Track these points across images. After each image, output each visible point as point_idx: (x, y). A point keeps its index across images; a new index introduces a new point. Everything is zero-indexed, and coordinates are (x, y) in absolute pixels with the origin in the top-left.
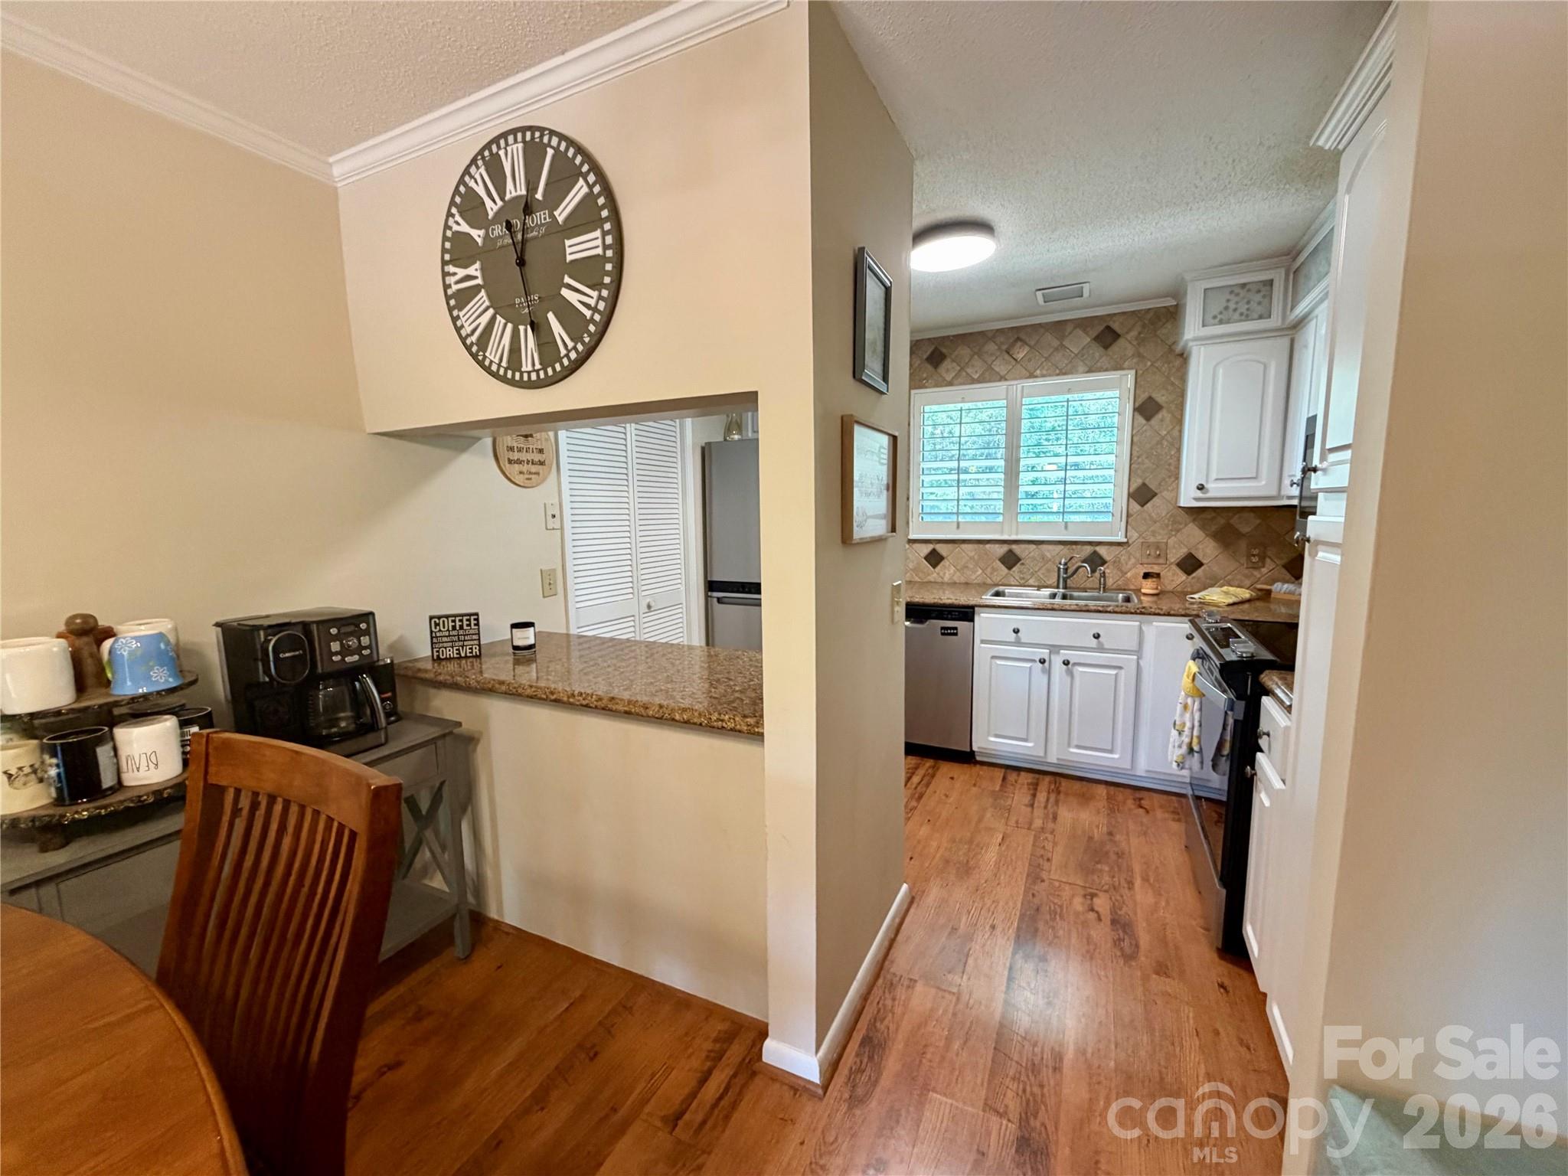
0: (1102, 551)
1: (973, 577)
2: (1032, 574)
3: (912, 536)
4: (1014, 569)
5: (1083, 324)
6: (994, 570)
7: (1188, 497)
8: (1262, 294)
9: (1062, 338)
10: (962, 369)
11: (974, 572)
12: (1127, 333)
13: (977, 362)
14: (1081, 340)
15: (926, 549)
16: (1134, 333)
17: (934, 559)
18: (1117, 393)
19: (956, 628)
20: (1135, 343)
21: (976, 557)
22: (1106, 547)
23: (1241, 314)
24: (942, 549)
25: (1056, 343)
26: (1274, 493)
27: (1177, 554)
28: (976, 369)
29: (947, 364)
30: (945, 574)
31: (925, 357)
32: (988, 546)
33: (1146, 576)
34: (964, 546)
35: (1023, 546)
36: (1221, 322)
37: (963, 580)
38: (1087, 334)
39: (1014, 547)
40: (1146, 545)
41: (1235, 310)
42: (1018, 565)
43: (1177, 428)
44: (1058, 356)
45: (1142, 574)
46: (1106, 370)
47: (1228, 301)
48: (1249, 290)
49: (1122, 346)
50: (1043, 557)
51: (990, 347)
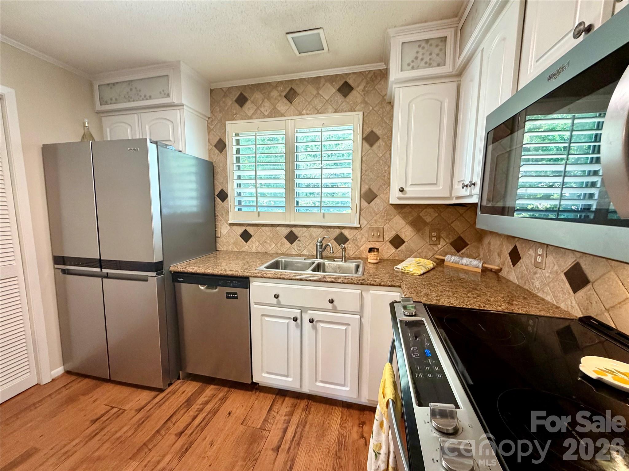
0: (346, 232)
1: (270, 249)
2: (305, 247)
3: (230, 222)
4: (294, 244)
5: (331, 79)
6: (282, 244)
7: (395, 198)
8: (440, 47)
9: (318, 89)
10: (258, 108)
11: (271, 246)
12: (358, 87)
13: (267, 104)
14: (330, 91)
15: (241, 230)
16: (361, 87)
17: (246, 236)
18: (352, 127)
19: (236, 294)
20: (362, 94)
21: (271, 236)
22: (348, 230)
23: (426, 63)
24: (250, 230)
25: (315, 92)
26: (447, 195)
27: (389, 236)
28: (266, 107)
29: (248, 104)
30: (252, 246)
31: (234, 99)
32: (278, 228)
33: (371, 250)
34: (264, 228)
35: (299, 229)
36: (413, 68)
37: (263, 251)
38: (333, 86)
39: (294, 229)
40: (371, 229)
41: (422, 59)
42: (297, 241)
43: (388, 153)
44: (316, 101)
45: (368, 250)
46: (345, 111)
47: (417, 52)
48: (431, 45)
49: (355, 95)
50: (311, 236)
51: (275, 94)
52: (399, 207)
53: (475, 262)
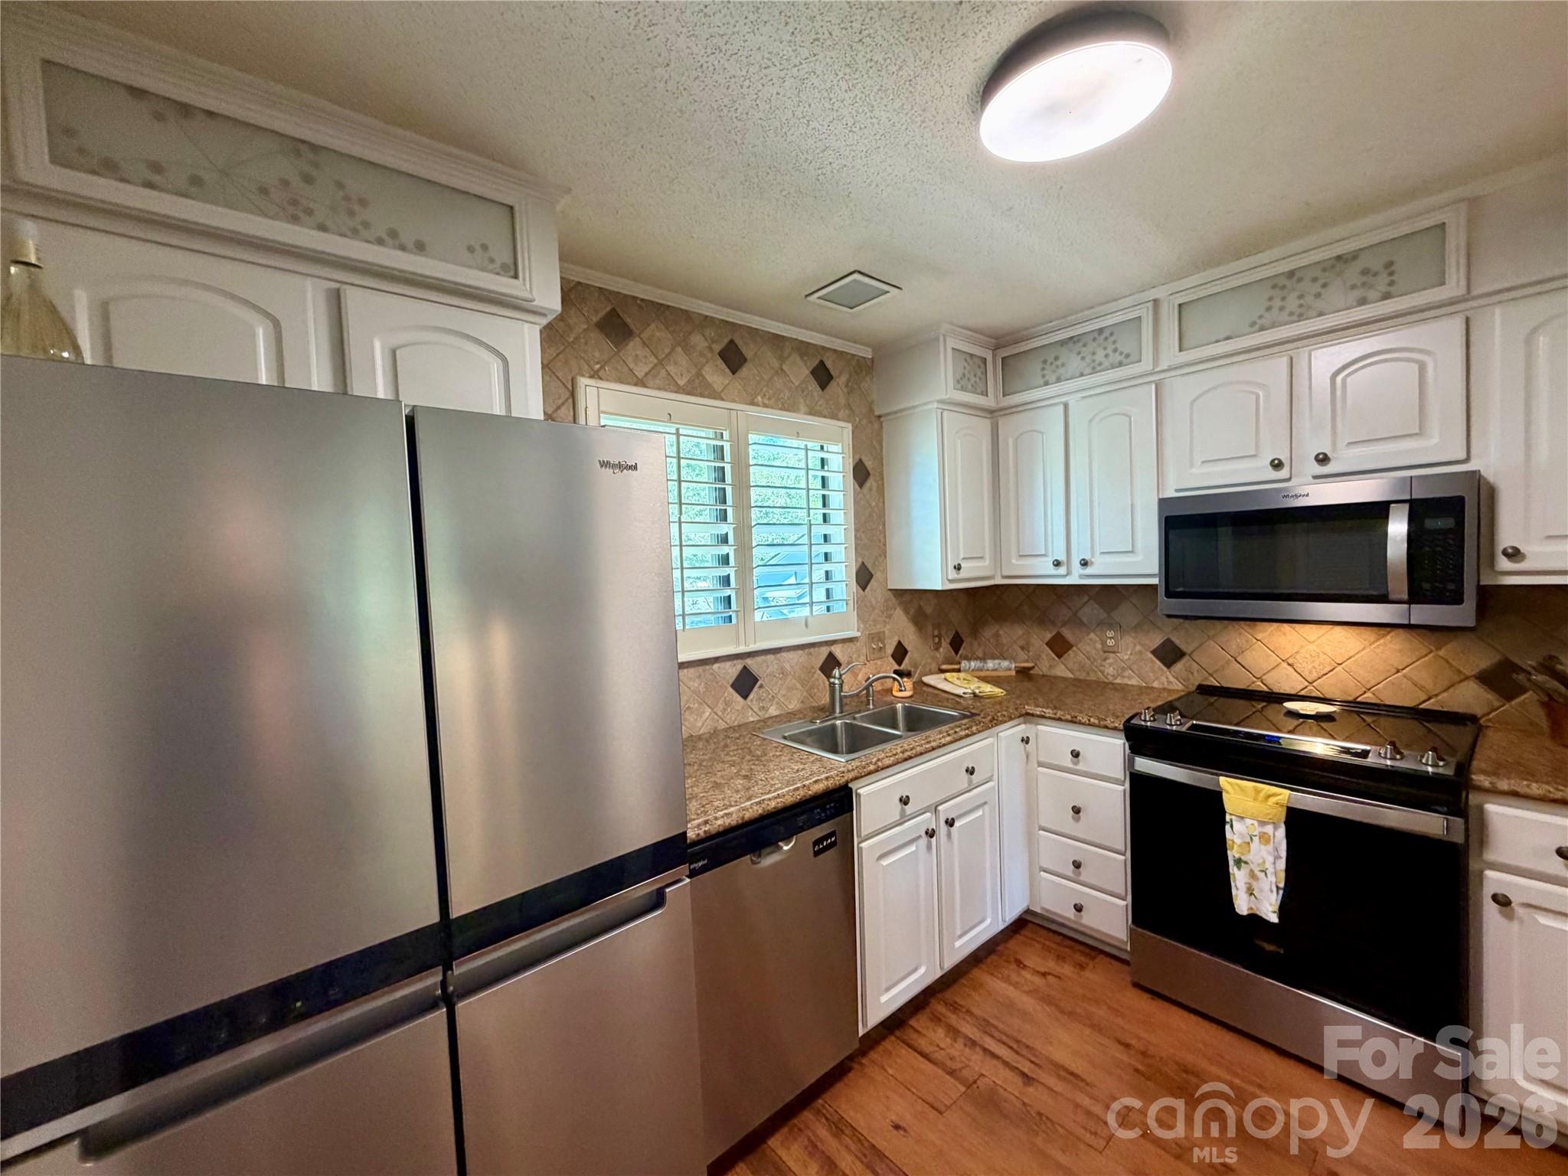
0: (837, 650)
1: (699, 724)
2: (772, 699)
4: (751, 696)
5: (803, 348)
6: (727, 703)
8: (984, 371)
9: (782, 359)
10: (661, 363)
11: (700, 715)
12: (839, 376)
13: (682, 359)
14: (800, 371)
16: (843, 379)
18: (840, 450)
19: (833, 835)
20: (845, 390)
21: (701, 689)
22: (840, 645)
23: (973, 386)
25: (776, 364)
27: (891, 645)
28: (680, 368)
29: (634, 347)
31: (595, 319)
32: (716, 666)
35: (760, 659)
36: (963, 389)
38: (805, 362)
39: (749, 662)
40: (871, 637)
41: (969, 379)
42: (756, 689)
44: (779, 382)
46: (825, 417)
47: (965, 368)
48: (974, 362)
49: (837, 388)
50: (783, 672)
51: (698, 341)
52: (899, 593)
53: (1005, 664)
